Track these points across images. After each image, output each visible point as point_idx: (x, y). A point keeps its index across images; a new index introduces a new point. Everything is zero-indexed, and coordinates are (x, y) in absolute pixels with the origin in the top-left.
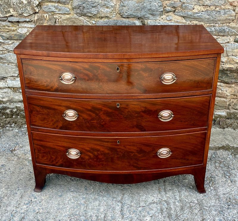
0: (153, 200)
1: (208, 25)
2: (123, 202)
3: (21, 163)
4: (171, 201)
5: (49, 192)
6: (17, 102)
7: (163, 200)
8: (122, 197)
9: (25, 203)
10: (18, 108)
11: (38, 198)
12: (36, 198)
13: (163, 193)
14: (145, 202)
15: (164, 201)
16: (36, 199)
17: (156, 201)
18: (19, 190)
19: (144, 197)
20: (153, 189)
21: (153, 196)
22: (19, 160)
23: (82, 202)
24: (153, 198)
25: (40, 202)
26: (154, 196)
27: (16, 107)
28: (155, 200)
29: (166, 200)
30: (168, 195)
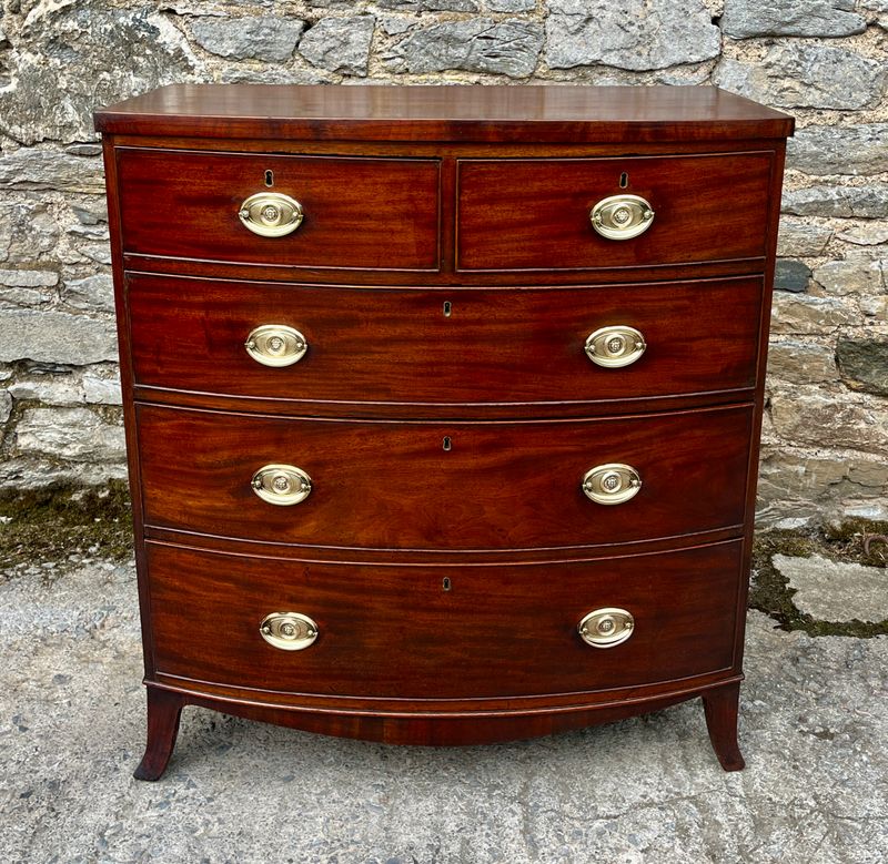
0: (644, 797)
1: (813, 177)
2: (532, 800)
3: (131, 672)
4: (717, 801)
5: (241, 768)
6: (115, 463)
7: (685, 795)
8: (525, 784)
9: (151, 801)
10: (116, 487)
11: (200, 786)
12: (194, 786)
13: (681, 773)
14: (616, 800)
15: (688, 798)
16: (192, 790)
17: (656, 800)
18: (125, 757)
19: (611, 785)
20: (642, 758)
21: (646, 783)
22: (121, 661)
23: (371, 800)
24: (643, 789)
25: (210, 800)
26: (649, 780)
27: (111, 480)
28: (653, 795)
29: (693, 797)
30: (700, 781)
